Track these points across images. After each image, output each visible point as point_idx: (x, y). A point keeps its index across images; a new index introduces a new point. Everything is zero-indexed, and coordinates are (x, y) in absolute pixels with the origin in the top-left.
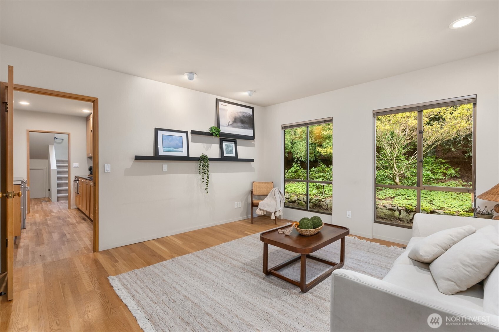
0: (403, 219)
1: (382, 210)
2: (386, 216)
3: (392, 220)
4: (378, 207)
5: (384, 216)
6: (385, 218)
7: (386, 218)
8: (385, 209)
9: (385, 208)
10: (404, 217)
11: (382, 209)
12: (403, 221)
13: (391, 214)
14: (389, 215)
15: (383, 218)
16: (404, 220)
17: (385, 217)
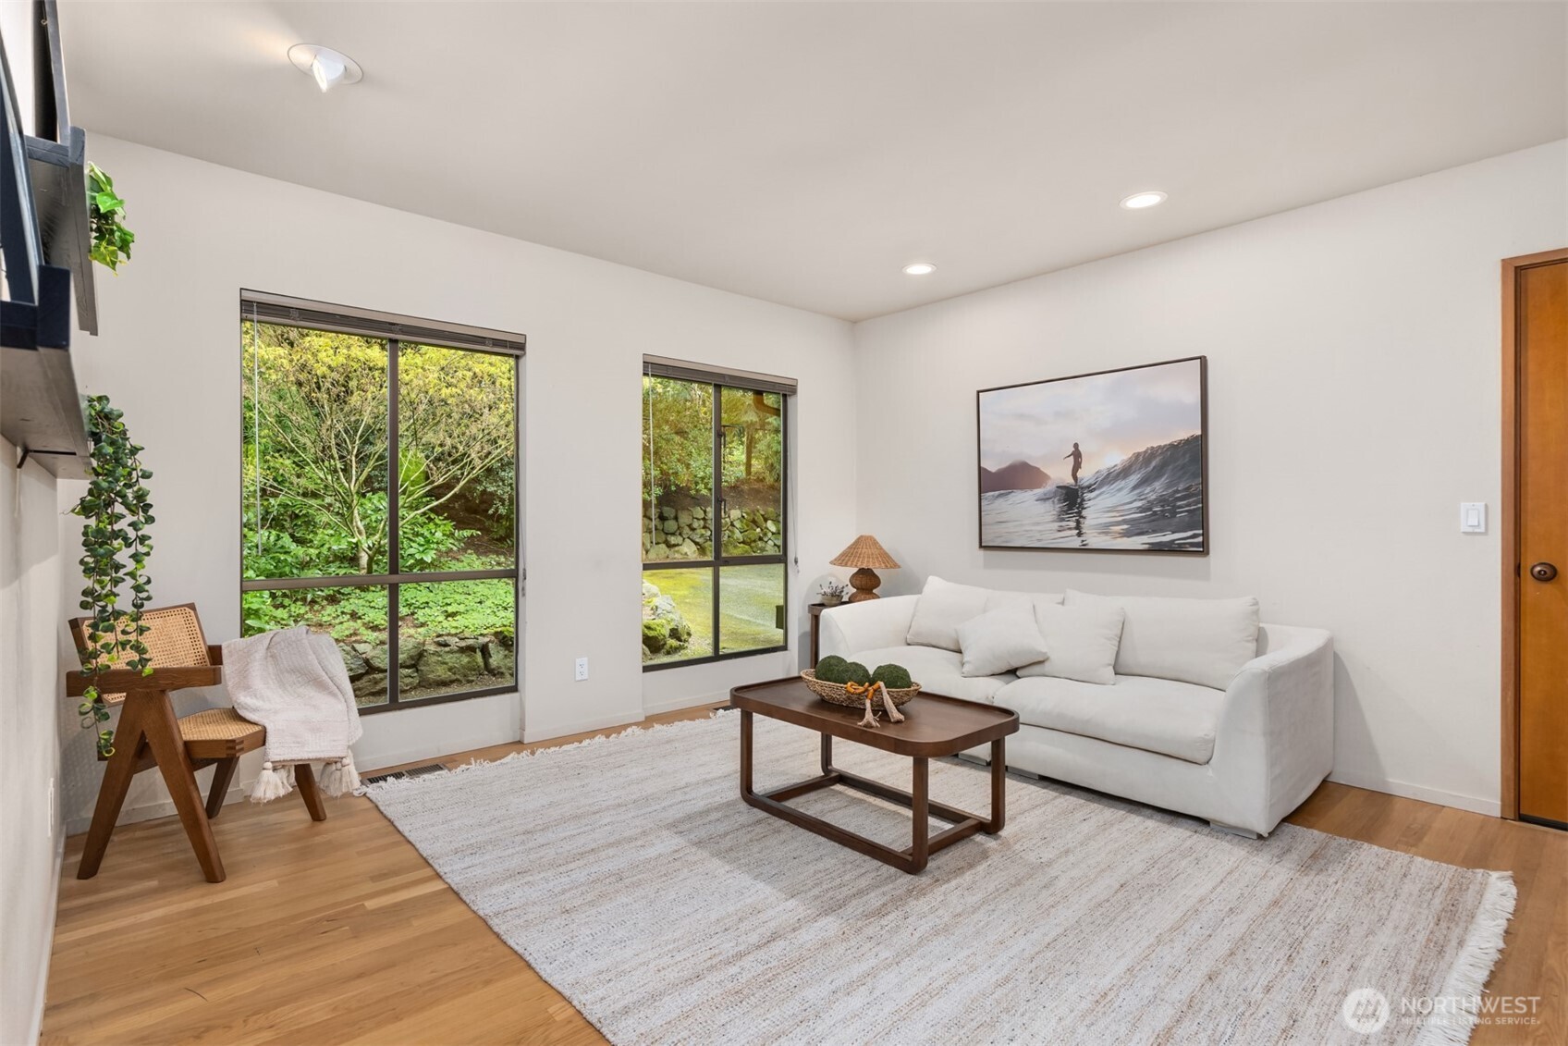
0: (499, 668)
1: (440, 659)
2: (454, 674)
3: (473, 681)
4: (426, 651)
5: (450, 676)
6: (452, 682)
7: (457, 680)
8: (448, 652)
9: (447, 649)
10: (501, 664)
11: (440, 656)
12: (502, 673)
13: (469, 662)
14: (463, 667)
15: (448, 680)
16: (503, 670)
17: (454, 677)
